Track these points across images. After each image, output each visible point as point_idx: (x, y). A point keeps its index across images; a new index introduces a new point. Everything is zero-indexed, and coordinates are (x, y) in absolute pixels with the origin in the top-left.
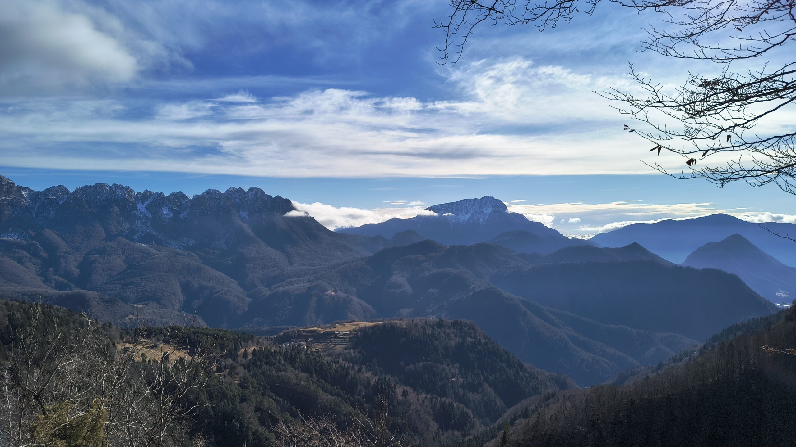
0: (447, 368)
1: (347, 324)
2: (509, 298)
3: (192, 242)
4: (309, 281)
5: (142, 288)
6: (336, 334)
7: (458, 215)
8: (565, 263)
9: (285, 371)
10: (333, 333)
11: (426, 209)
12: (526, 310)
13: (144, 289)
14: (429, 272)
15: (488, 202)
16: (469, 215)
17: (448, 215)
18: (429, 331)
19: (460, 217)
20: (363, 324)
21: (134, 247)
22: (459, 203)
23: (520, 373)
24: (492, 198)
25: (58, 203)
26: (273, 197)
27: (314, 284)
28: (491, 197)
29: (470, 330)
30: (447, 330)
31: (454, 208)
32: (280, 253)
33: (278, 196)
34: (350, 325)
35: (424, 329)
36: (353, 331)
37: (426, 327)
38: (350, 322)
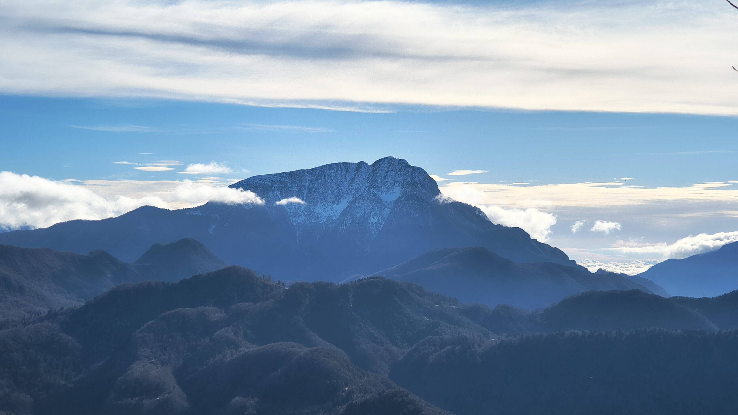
7: (315, 204)
8: (580, 333)
11: (231, 187)
14: (234, 351)
15: (393, 174)
16: (343, 205)
17: (290, 204)
19: (319, 209)
22: (317, 172)
24: (403, 163)
28: (399, 160)
31: (304, 186)
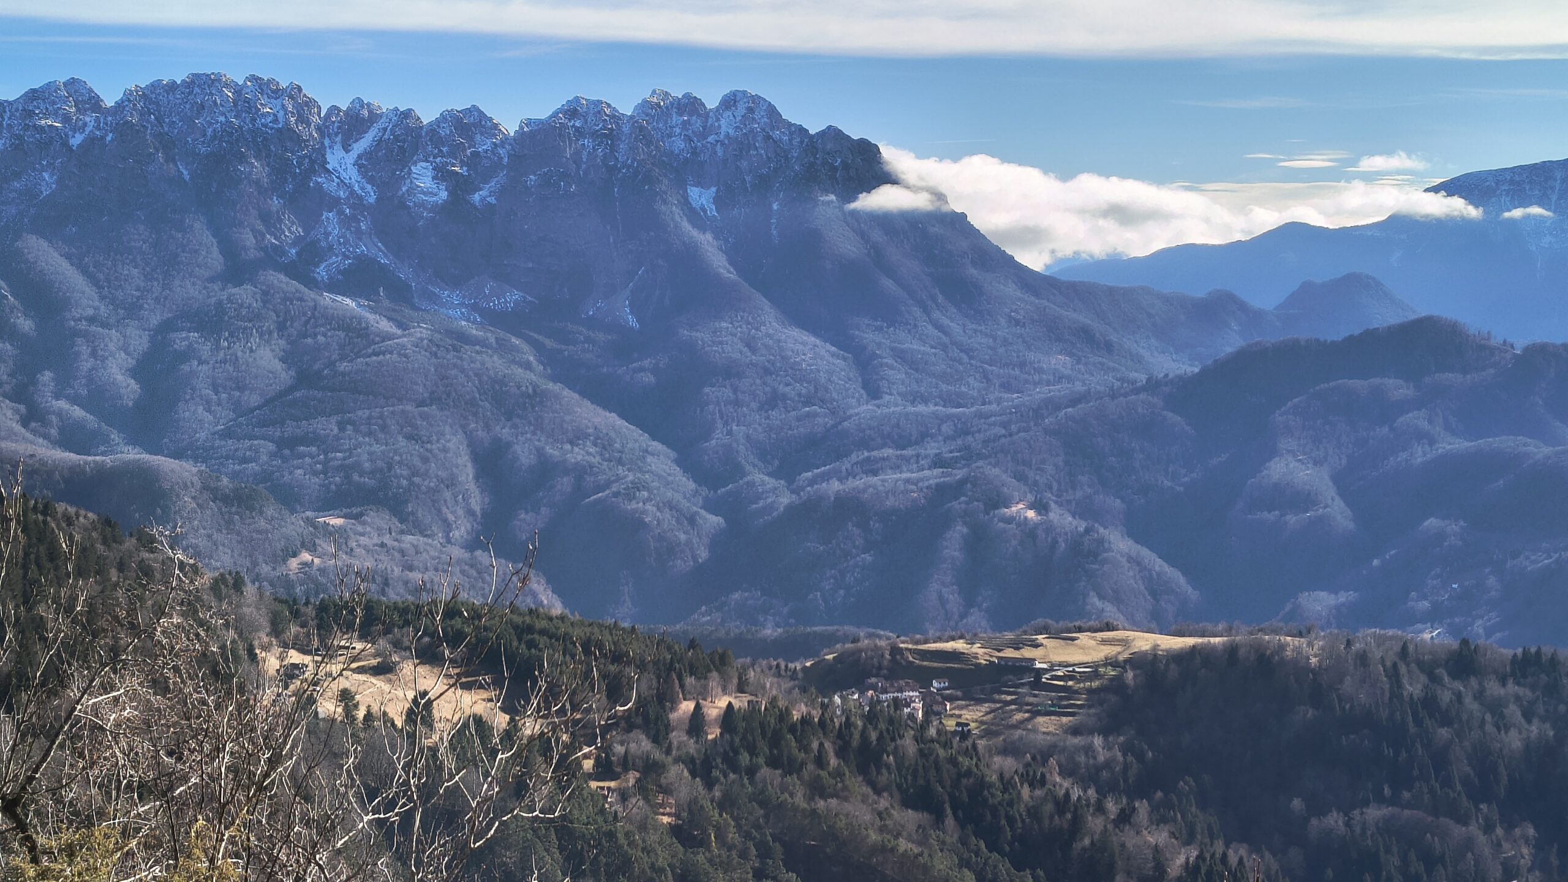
0: (1482, 838)
1: (1084, 638)
4: (938, 462)
5: (345, 459)
6: (1039, 672)
9: (842, 795)
10: (1025, 667)
11: (1429, 190)
13: (351, 460)
14: (1427, 448)
18: (1414, 687)
20: (1144, 641)
21: (316, 306)
25: (65, 144)
26: (812, 132)
27: (959, 474)
30: (1494, 688)
32: (834, 349)
33: (830, 127)
34: (1093, 643)
35: (1394, 675)
36: (1105, 665)
37: (1403, 669)
38: (1096, 631)
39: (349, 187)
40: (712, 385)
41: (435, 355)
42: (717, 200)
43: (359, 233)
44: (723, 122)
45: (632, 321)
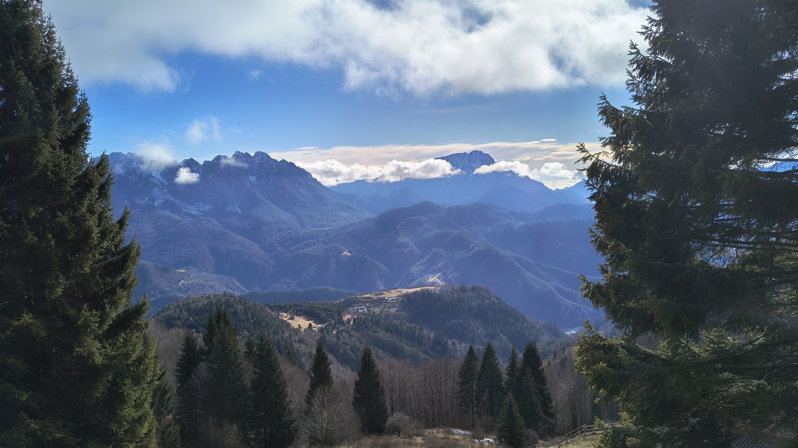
0: (473, 323)
1: (392, 291)
2: (505, 257)
3: (208, 207)
4: (324, 243)
5: (178, 254)
6: (387, 300)
10: (383, 299)
12: (520, 267)
13: (180, 254)
14: (431, 232)
15: (477, 156)
16: (459, 170)
18: (456, 296)
20: (405, 291)
21: (158, 214)
22: (449, 157)
23: (524, 324)
26: (279, 161)
27: (331, 246)
28: (479, 151)
29: (486, 293)
30: (468, 293)
32: (291, 215)
33: (283, 160)
34: (394, 292)
35: (453, 294)
36: (399, 297)
37: (453, 292)
38: (394, 289)
39: (160, 181)
40: (264, 227)
41: (195, 225)
42: (256, 179)
43: (164, 193)
44: (256, 159)
45: (240, 211)
